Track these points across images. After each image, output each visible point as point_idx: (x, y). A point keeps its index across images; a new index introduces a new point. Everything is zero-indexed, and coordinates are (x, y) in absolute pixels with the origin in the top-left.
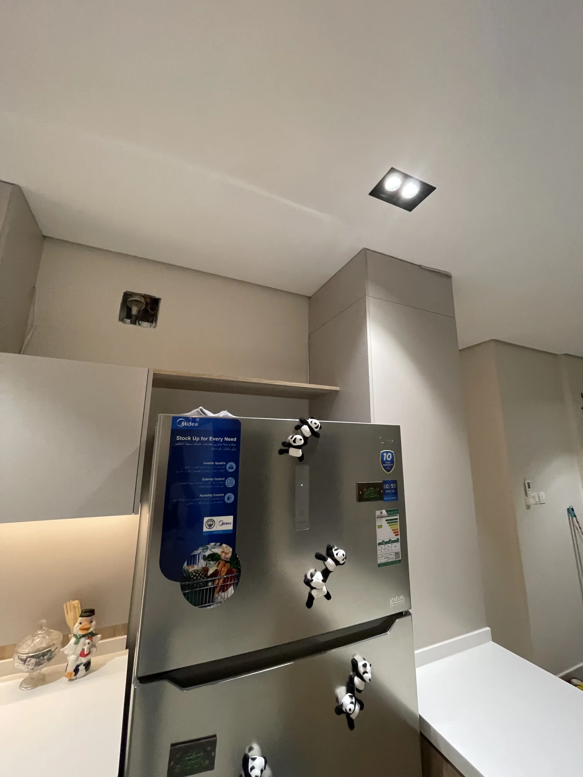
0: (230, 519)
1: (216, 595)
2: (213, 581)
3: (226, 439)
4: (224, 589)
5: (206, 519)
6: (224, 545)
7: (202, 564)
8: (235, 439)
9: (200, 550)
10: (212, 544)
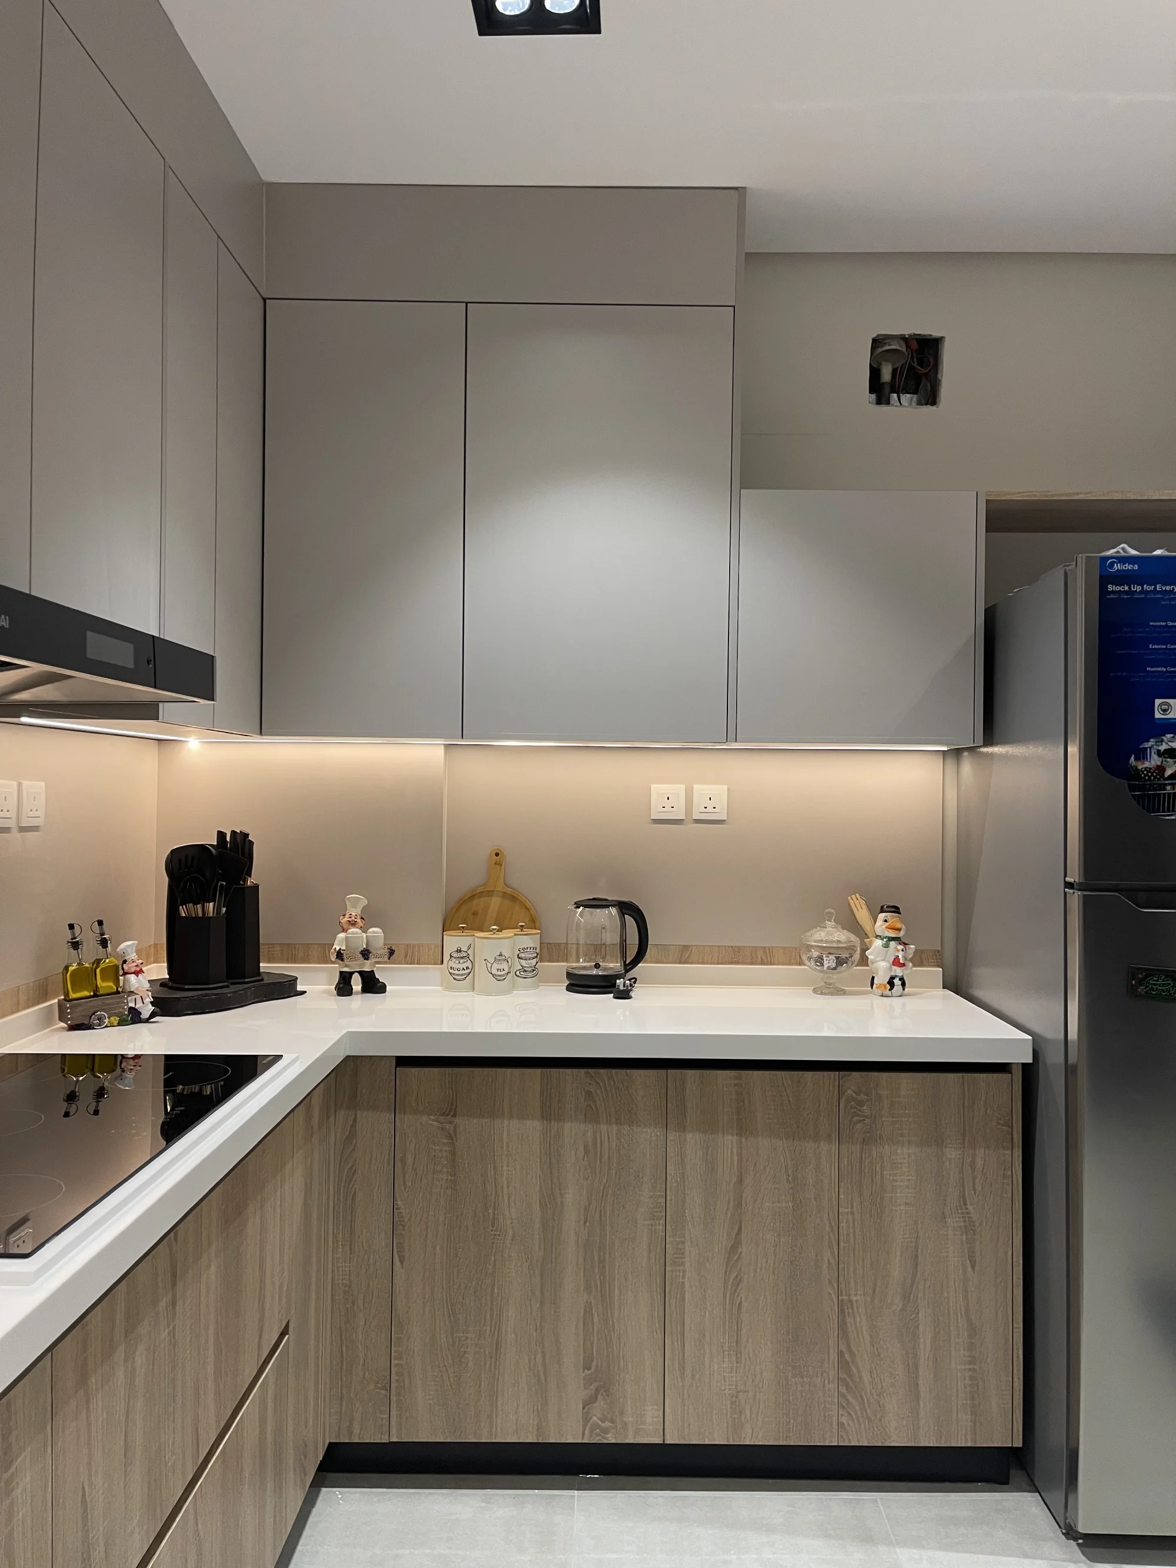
5: (1158, 702)
7: (1154, 761)
9: (1152, 742)
10: (1169, 736)
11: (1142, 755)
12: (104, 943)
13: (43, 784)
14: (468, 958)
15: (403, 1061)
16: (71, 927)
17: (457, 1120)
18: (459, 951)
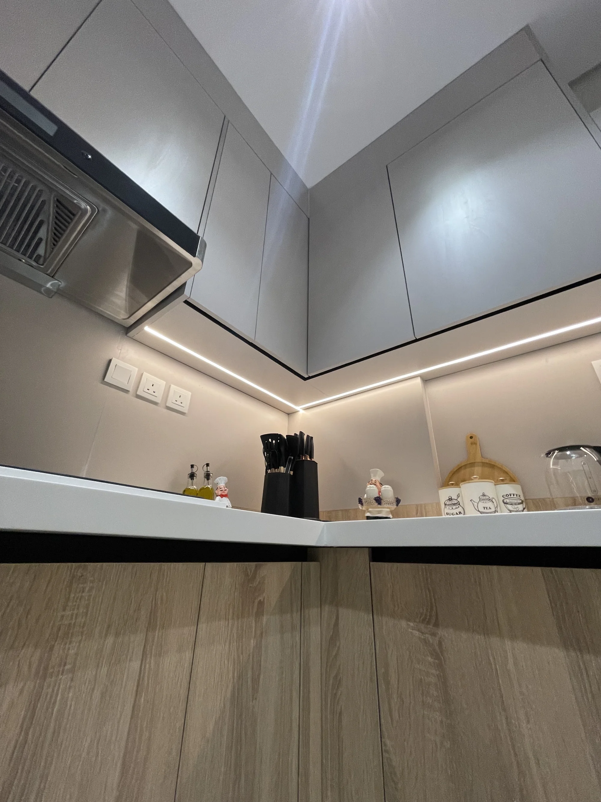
12: (208, 476)
13: (190, 393)
14: (459, 504)
16: (192, 466)
18: (450, 499)
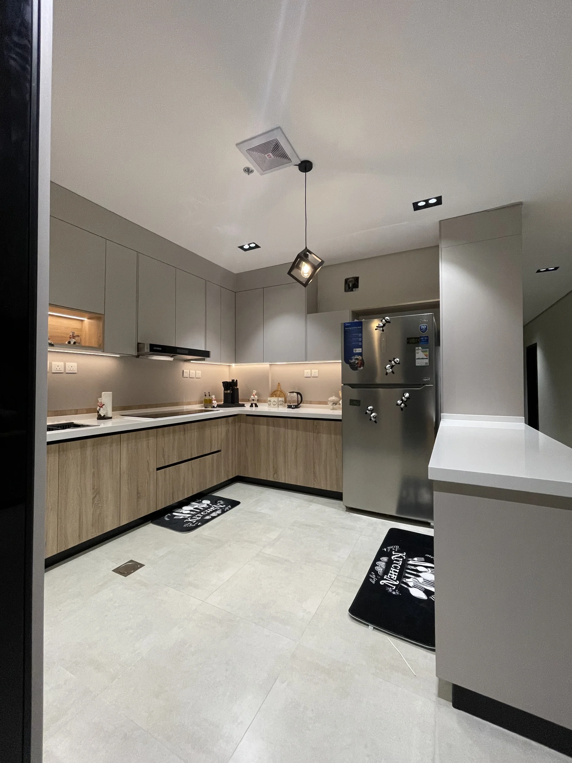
0: (361, 349)
1: (358, 368)
2: (357, 365)
3: (358, 327)
4: (360, 367)
5: (354, 349)
6: (359, 356)
7: (354, 360)
8: (361, 327)
9: (353, 357)
10: (356, 356)
11: (351, 359)
12: (210, 396)
13: (201, 372)
15: (248, 415)
16: (205, 393)
17: (255, 425)
18: (269, 400)
